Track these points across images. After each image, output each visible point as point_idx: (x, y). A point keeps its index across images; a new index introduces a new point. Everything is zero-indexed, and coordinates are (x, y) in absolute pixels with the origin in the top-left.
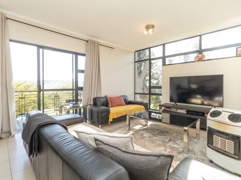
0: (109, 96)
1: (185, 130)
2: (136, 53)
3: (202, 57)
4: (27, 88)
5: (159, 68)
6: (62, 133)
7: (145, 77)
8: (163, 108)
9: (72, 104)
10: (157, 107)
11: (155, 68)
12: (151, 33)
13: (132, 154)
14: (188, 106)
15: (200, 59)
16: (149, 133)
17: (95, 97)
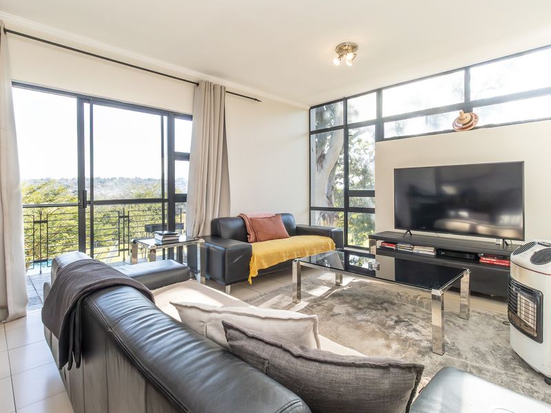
0: (249, 217)
1: (434, 297)
2: (314, 111)
3: (471, 120)
4: (51, 196)
5: (366, 147)
6: (143, 310)
7: (334, 170)
8: (379, 243)
9: (160, 234)
10: (362, 239)
11: (357, 146)
12: (350, 64)
13: (317, 364)
14: (439, 237)
15: (466, 124)
16: (346, 305)
17: (217, 217)
